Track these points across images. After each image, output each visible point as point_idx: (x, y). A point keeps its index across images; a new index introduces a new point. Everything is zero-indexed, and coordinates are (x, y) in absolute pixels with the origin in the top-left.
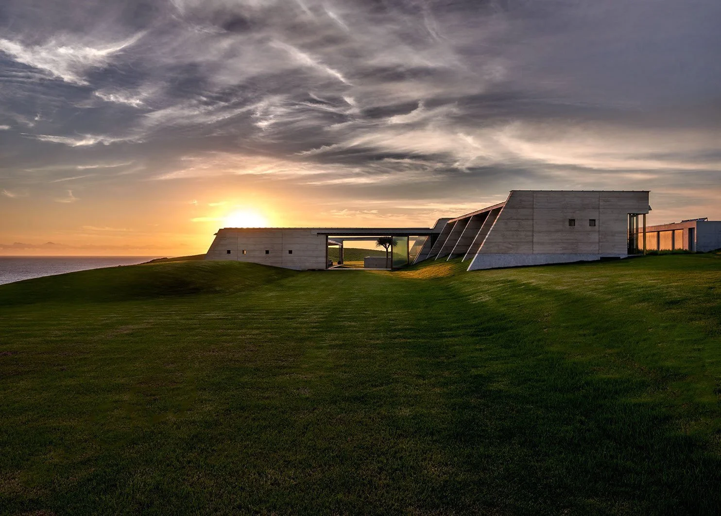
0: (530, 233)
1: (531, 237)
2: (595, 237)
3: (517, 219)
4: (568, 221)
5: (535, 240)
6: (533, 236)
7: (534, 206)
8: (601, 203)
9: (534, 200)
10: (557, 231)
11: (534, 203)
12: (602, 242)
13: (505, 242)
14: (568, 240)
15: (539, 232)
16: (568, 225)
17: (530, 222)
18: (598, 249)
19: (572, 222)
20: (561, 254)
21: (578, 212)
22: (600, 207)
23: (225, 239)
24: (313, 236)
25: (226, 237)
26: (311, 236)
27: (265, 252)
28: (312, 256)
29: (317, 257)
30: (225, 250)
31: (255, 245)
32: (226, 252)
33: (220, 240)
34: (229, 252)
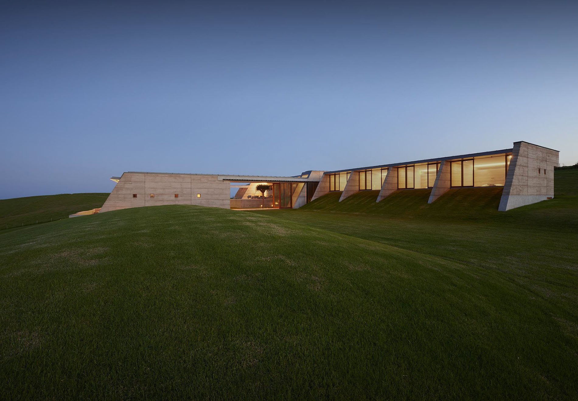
1: (527, 182)
2: (546, 183)
3: (523, 166)
4: (538, 170)
6: (528, 180)
7: (528, 156)
9: (528, 151)
10: (535, 177)
11: (528, 153)
13: (519, 186)
14: (538, 184)
15: (530, 177)
16: (538, 173)
18: (546, 191)
20: (536, 195)
21: (541, 163)
22: (547, 160)
23: (130, 182)
24: (219, 182)
25: (132, 181)
26: (217, 182)
27: (174, 195)
28: (218, 199)
29: (223, 200)
30: (130, 194)
31: (164, 189)
32: (132, 196)
33: (125, 183)
34: (135, 196)
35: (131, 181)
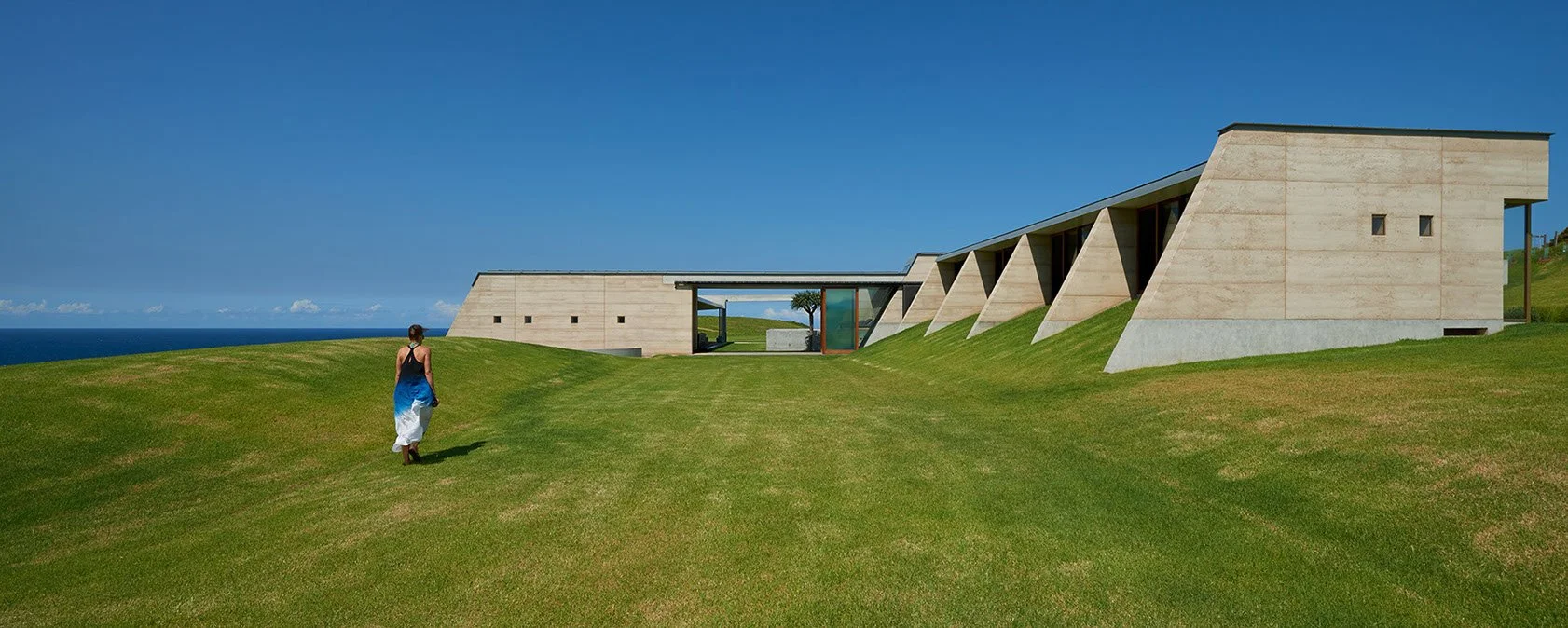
0: (1278, 257)
1: (1281, 269)
2: (1432, 267)
3: (1245, 213)
4: (1370, 220)
5: (1291, 277)
6: (1285, 263)
7: (1289, 173)
8: (1447, 168)
9: (1289, 156)
10: (1344, 250)
11: (1289, 163)
12: (1449, 283)
13: (1213, 284)
14: (1369, 276)
15: (1301, 252)
16: (1371, 232)
17: (1278, 223)
18: (1438, 303)
19: (1378, 223)
20: (1354, 319)
21: (1394, 192)
22: (1445, 180)
23: (490, 293)
24: (666, 288)
25: (493, 289)
26: (661, 288)
27: (570, 319)
28: (663, 329)
29: (674, 329)
30: (489, 316)
31: (550, 305)
32: (493, 319)
33: (480, 295)
34: (498, 320)
35: (490, 290)
